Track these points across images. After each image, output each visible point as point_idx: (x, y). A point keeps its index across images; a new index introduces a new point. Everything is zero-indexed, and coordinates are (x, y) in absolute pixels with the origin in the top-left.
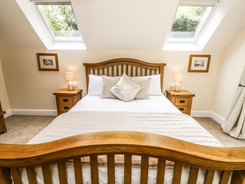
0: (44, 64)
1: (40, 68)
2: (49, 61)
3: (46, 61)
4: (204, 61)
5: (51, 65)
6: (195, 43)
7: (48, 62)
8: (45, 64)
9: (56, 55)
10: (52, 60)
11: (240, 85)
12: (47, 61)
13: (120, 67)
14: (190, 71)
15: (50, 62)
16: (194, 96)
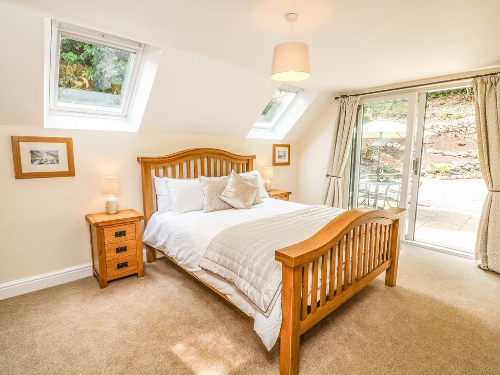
0: (33, 162)
1: (21, 171)
2: (48, 153)
3: (39, 154)
4: (285, 152)
5: (54, 164)
6: (273, 130)
7: (45, 157)
8: (37, 162)
9: (68, 142)
10: (57, 152)
11: (328, 176)
12: (42, 153)
13: (199, 161)
14: (275, 164)
15: (50, 157)
16: (290, 193)
